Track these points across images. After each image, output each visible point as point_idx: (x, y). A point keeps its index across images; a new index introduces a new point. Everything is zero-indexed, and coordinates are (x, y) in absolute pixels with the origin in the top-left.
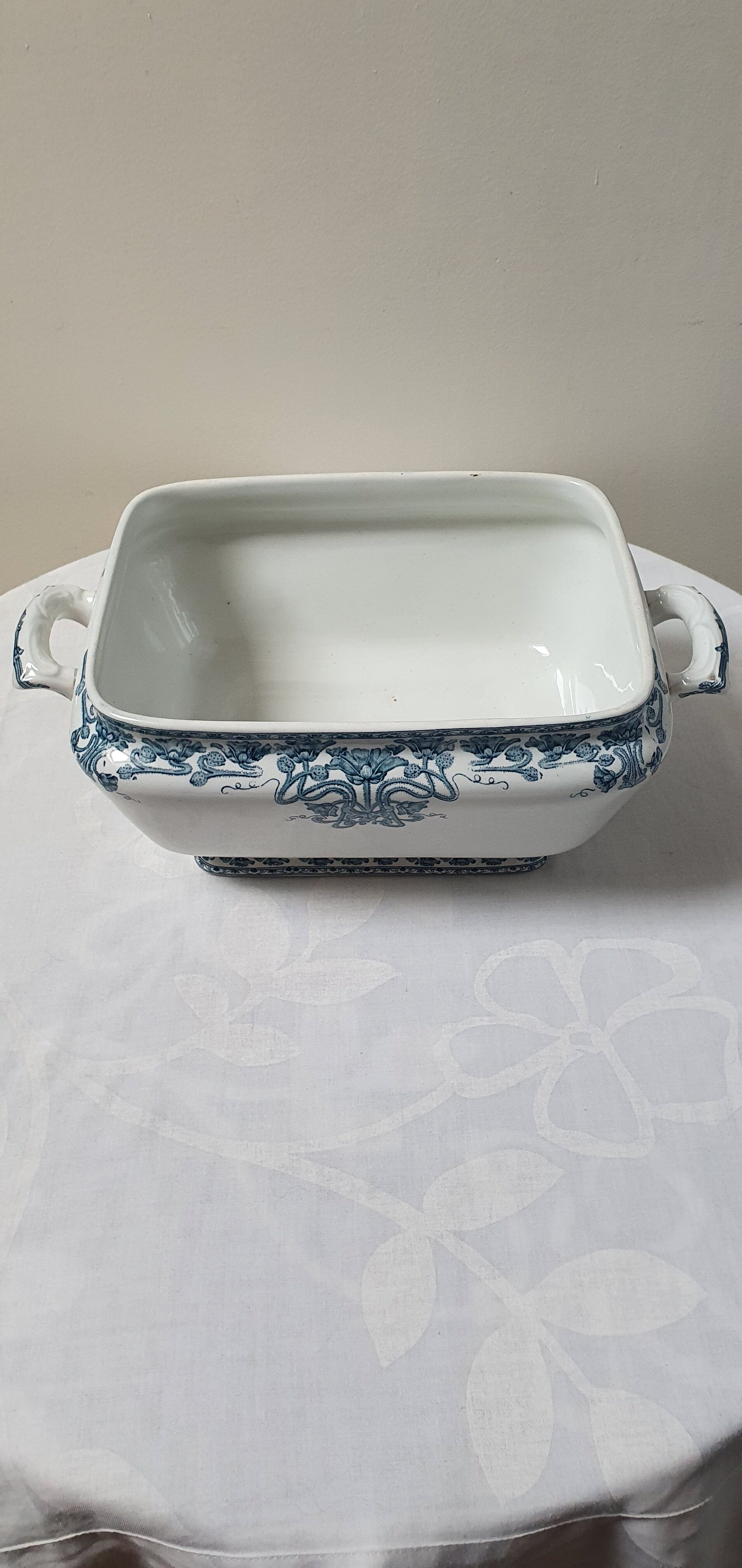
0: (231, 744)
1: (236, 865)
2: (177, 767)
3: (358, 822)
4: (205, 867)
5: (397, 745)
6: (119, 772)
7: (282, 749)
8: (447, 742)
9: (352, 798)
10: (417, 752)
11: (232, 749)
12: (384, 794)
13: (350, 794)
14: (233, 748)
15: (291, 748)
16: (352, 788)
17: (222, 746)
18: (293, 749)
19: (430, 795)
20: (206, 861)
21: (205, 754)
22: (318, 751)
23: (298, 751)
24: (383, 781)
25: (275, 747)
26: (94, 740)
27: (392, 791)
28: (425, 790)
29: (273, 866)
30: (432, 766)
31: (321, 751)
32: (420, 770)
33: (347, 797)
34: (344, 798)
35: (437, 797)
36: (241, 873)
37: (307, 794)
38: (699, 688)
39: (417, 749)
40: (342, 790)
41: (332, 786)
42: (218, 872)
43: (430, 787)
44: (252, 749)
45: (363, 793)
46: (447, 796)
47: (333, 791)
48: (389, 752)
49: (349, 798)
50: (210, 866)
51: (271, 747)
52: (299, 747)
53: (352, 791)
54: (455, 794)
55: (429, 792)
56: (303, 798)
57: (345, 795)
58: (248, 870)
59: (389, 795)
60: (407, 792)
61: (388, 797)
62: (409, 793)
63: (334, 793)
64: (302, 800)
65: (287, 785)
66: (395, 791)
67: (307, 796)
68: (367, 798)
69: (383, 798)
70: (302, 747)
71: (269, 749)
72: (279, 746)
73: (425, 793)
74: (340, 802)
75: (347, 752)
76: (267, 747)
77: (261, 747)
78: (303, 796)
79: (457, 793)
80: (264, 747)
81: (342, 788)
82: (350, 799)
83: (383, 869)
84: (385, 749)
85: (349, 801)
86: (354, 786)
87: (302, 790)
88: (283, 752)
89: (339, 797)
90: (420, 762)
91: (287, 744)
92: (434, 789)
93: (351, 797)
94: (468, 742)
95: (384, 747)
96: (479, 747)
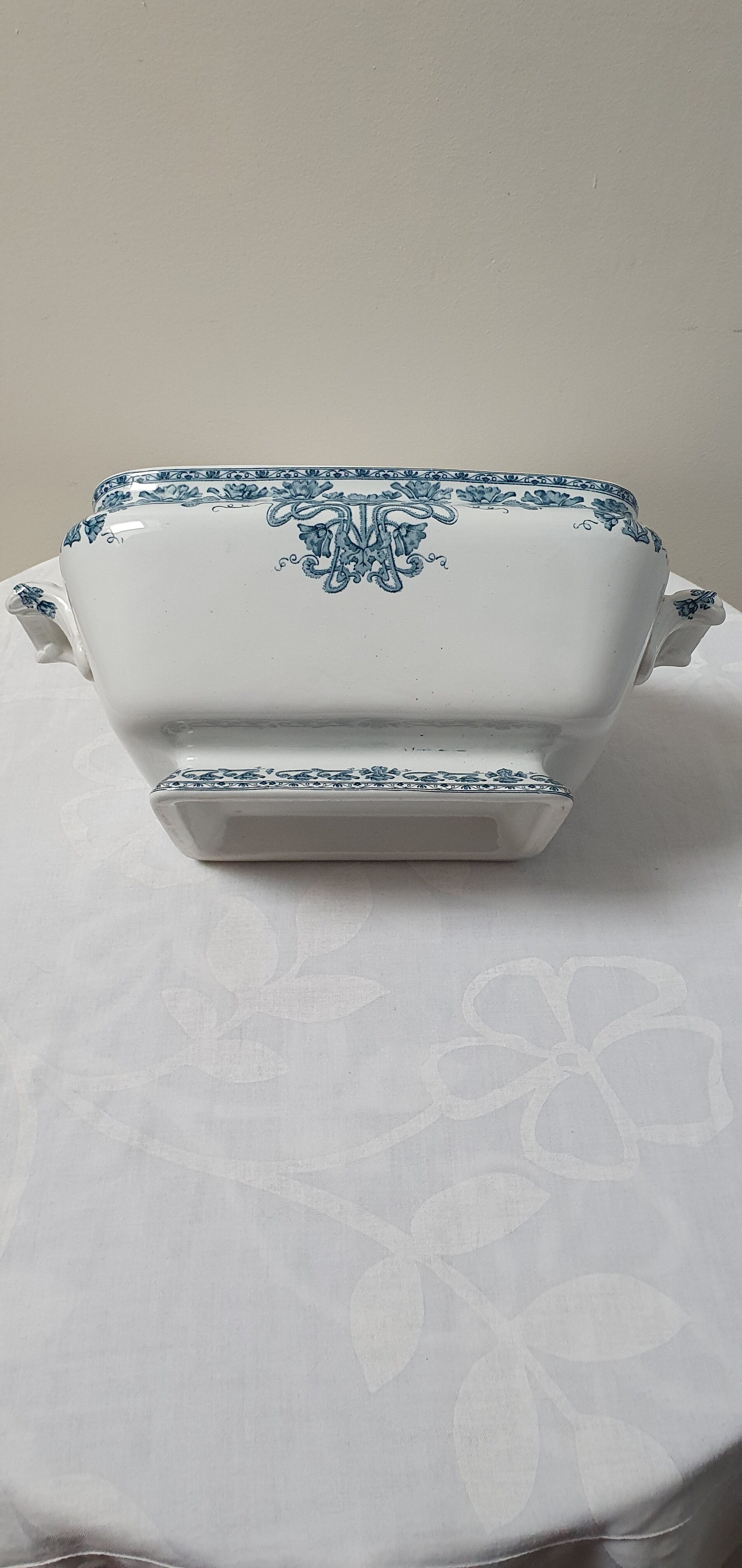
0: (228, 489)
5: (394, 491)
7: (278, 493)
8: (443, 491)
9: (348, 517)
10: (414, 498)
11: (227, 493)
12: (380, 512)
13: (345, 512)
14: (229, 493)
15: (287, 492)
16: (348, 508)
17: (218, 491)
18: (289, 494)
19: (428, 515)
22: (314, 496)
23: (294, 495)
24: (380, 505)
25: (272, 492)
27: (389, 511)
28: (424, 511)
33: (342, 515)
34: (339, 517)
35: (436, 518)
37: (301, 511)
41: (329, 506)
43: (428, 509)
44: (248, 494)
45: (359, 511)
46: (446, 518)
49: (344, 517)
51: (267, 492)
52: (295, 491)
53: (348, 509)
54: (454, 515)
55: (428, 512)
56: (296, 516)
57: (340, 512)
59: (386, 514)
60: (404, 511)
61: (385, 516)
62: (406, 512)
63: (329, 510)
64: (296, 518)
65: (281, 505)
67: (300, 513)
68: (364, 515)
69: (379, 516)
70: (298, 492)
71: (266, 494)
72: (276, 490)
74: (334, 523)
76: (263, 492)
77: (258, 491)
78: (296, 513)
79: (456, 515)
80: (260, 492)
81: (337, 507)
82: (346, 518)
85: (344, 520)
87: (296, 508)
89: (334, 515)
91: (284, 488)
92: (432, 510)
93: (346, 515)
94: (465, 493)
95: (382, 494)
96: (475, 498)
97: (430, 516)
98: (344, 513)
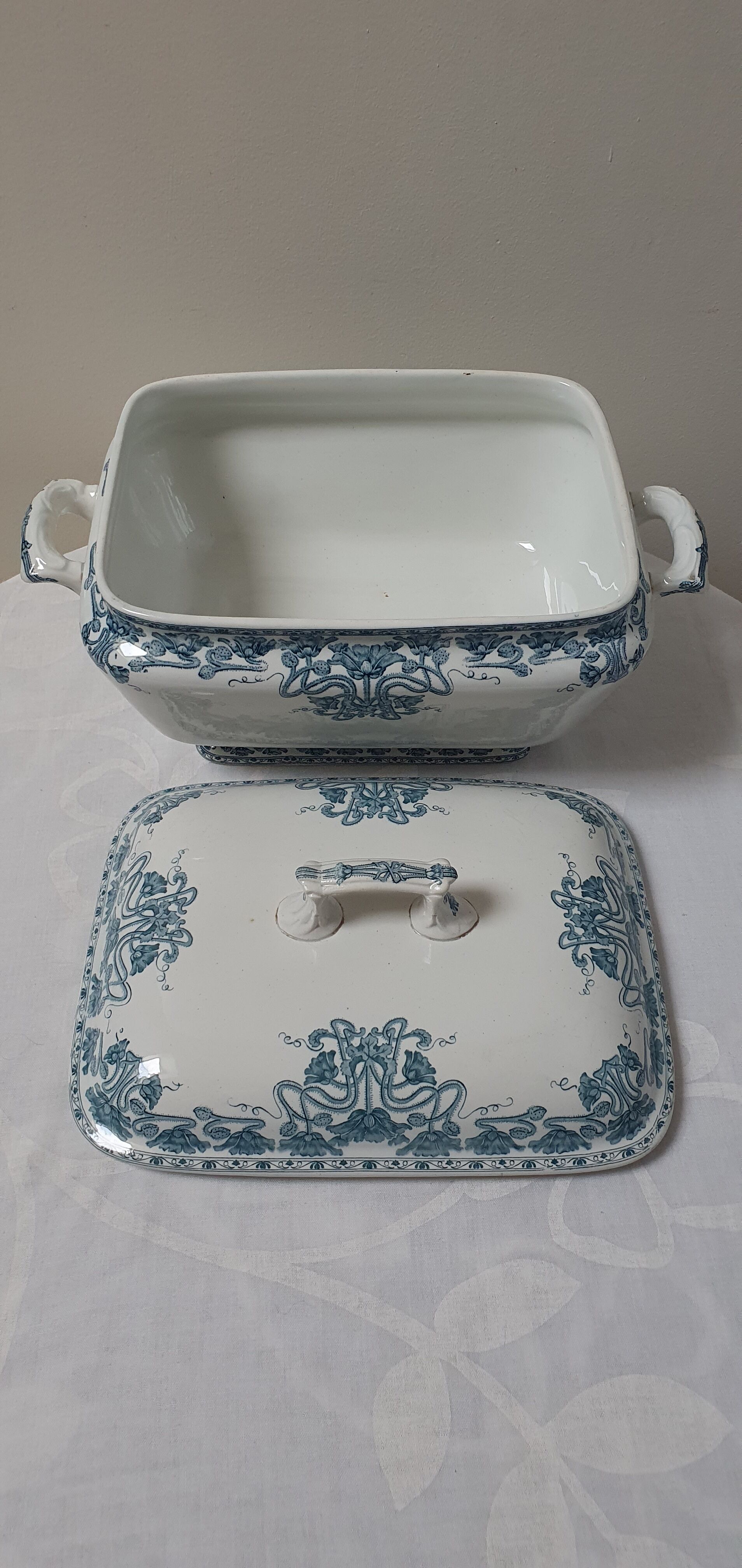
0: (238, 639)
1: (236, 754)
2: (186, 661)
3: (357, 715)
4: (206, 756)
5: (396, 641)
6: (130, 665)
7: (286, 645)
8: (443, 639)
9: (353, 693)
10: (415, 648)
11: (238, 644)
12: (383, 688)
13: (351, 688)
15: (295, 644)
16: (353, 683)
17: (229, 641)
18: (297, 645)
20: (208, 750)
21: (213, 648)
22: (321, 647)
23: (302, 646)
24: (382, 676)
25: (280, 643)
26: (105, 633)
27: (390, 686)
28: (422, 685)
29: (272, 756)
30: (429, 662)
31: (323, 647)
32: (417, 666)
33: (347, 691)
34: (345, 692)
35: (433, 691)
36: (241, 762)
37: (310, 688)
38: (680, 588)
39: (414, 645)
40: (344, 685)
41: (335, 681)
42: (219, 761)
43: (426, 682)
44: (258, 645)
45: (363, 687)
46: (442, 691)
47: (335, 685)
48: (388, 649)
49: (349, 692)
50: (212, 755)
51: (276, 643)
52: (302, 643)
53: (353, 685)
54: (450, 689)
55: (425, 687)
56: (306, 691)
57: (346, 689)
58: (248, 759)
59: (388, 690)
60: (405, 687)
61: (387, 692)
63: (336, 687)
64: (305, 693)
65: (291, 679)
66: (394, 686)
67: (310, 690)
68: (367, 691)
69: (381, 692)
70: (305, 643)
71: (274, 645)
72: (283, 641)
73: (422, 688)
74: (340, 696)
75: (349, 648)
76: (272, 643)
77: (266, 643)
78: (306, 689)
79: (452, 688)
80: (269, 643)
81: (343, 682)
82: (351, 693)
83: (376, 759)
84: (384, 646)
85: (349, 695)
86: (354, 681)
87: (305, 684)
88: (287, 648)
89: (340, 691)
90: (417, 659)
91: (291, 640)
92: (430, 683)
93: (351, 691)
94: (463, 639)
95: (384, 644)
96: (473, 644)
97: (427, 691)
98: (349, 690)
